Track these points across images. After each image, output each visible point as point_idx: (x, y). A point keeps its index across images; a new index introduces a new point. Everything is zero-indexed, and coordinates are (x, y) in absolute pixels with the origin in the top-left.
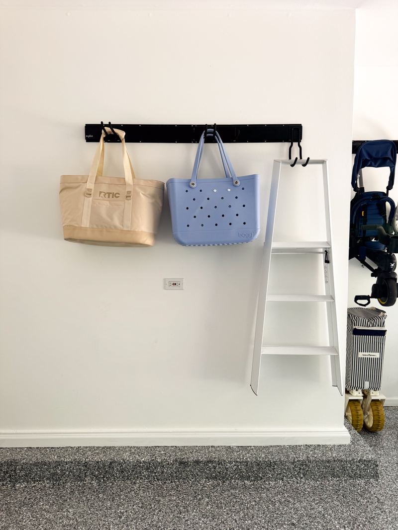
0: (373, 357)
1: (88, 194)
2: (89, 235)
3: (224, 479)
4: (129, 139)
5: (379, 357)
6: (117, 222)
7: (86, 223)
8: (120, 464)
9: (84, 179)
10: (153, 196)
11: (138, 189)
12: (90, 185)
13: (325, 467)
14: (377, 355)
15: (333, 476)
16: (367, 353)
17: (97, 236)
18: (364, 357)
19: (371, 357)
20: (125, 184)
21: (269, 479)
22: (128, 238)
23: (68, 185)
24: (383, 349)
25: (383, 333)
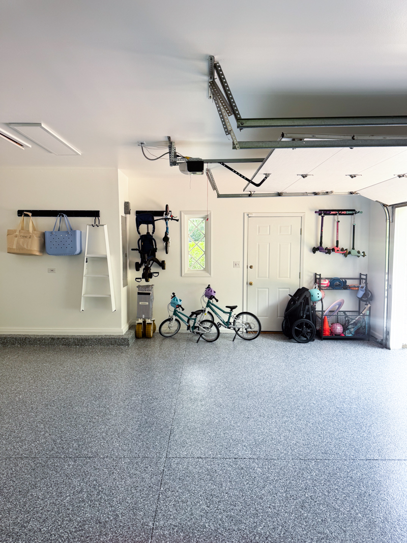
1: (16, 236)
2: (15, 251)
3: (69, 345)
4: (32, 216)
6: (25, 247)
7: (14, 247)
8: (29, 339)
9: (15, 231)
10: (40, 237)
11: (34, 235)
12: (17, 233)
13: (108, 341)
14: (147, 303)
15: (111, 344)
17: (18, 252)
18: (142, 304)
19: (144, 304)
20: (29, 233)
21: (86, 346)
22: (29, 252)
23: (10, 233)
24: (150, 301)
25: (149, 294)
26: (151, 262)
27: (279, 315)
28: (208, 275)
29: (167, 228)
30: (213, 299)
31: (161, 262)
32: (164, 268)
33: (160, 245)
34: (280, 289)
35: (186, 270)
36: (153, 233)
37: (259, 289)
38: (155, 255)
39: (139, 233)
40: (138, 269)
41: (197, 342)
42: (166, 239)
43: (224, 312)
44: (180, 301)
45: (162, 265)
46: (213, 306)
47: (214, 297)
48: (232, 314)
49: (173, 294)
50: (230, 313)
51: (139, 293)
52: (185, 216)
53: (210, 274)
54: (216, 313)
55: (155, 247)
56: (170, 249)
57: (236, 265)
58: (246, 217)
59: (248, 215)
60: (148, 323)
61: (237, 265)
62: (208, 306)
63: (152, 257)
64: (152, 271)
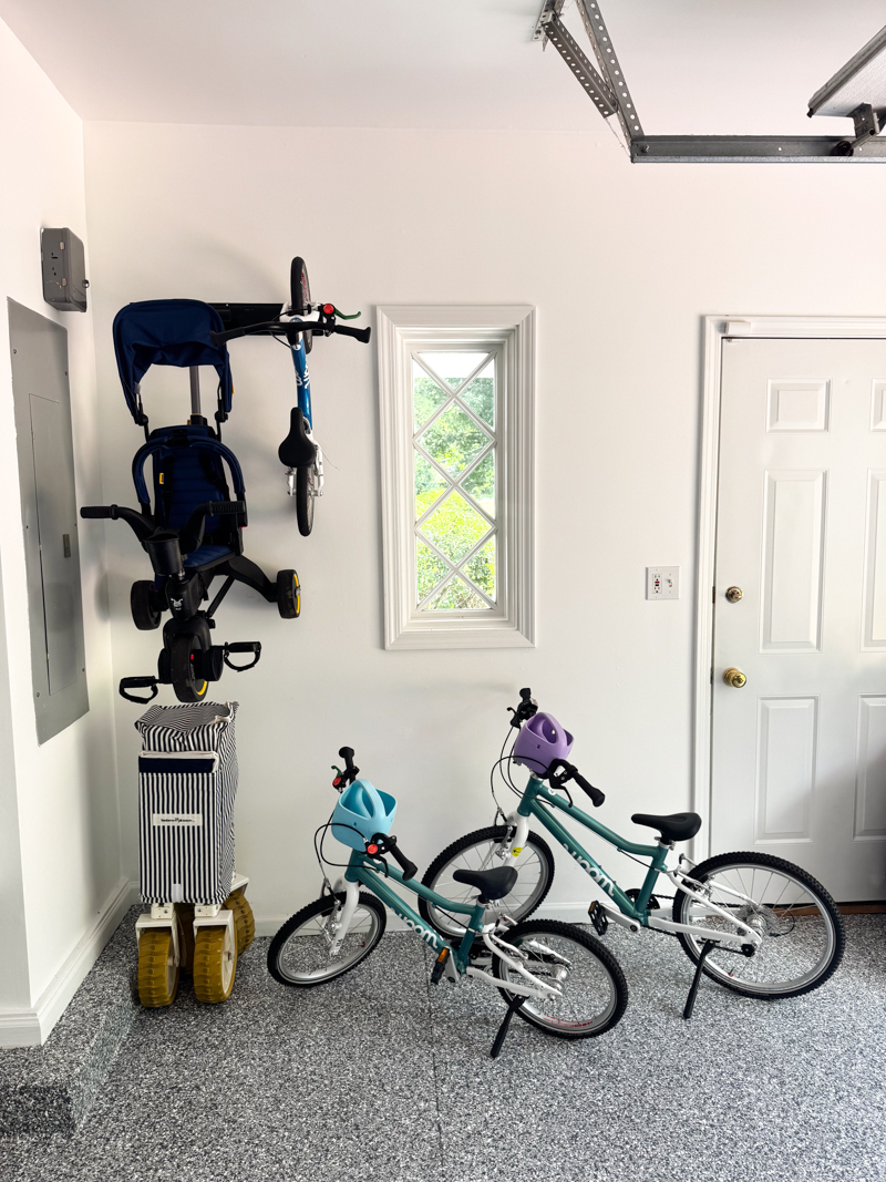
0: (186, 824)
5: (201, 825)
16: (171, 816)
18: (166, 824)
19: (181, 824)
24: (216, 808)
25: (206, 766)
26: (218, 582)
27: (861, 826)
28: (520, 638)
29: (302, 393)
30: (571, 784)
31: (272, 578)
32: (288, 609)
33: (265, 487)
34: (872, 702)
35: (405, 617)
36: (221, 417)
37: (772, 705)
38: (236, 545)
39: (140, 418)
40: (144, 620)
41: (494, 1053)
42: (297, 452)
43: (623, 846)
44: (389, 803)
45: (281, 592)
46: (556, 813)
47: (572, 772)
48: (670, 861)
49: (346, 753)
50: (658, 855)
51: (146, 766)
52: (399, 331)
53: (529, 635)
54: (573, 849)
55: (233, 497)
56: (319, 508)
57: (656, 583)
58: (713, 336)
59: (723, 327)
60: (201, 928)
61: (664, 584)
62: (526, 808)
63: (219, 555)
64: (218, 637)
